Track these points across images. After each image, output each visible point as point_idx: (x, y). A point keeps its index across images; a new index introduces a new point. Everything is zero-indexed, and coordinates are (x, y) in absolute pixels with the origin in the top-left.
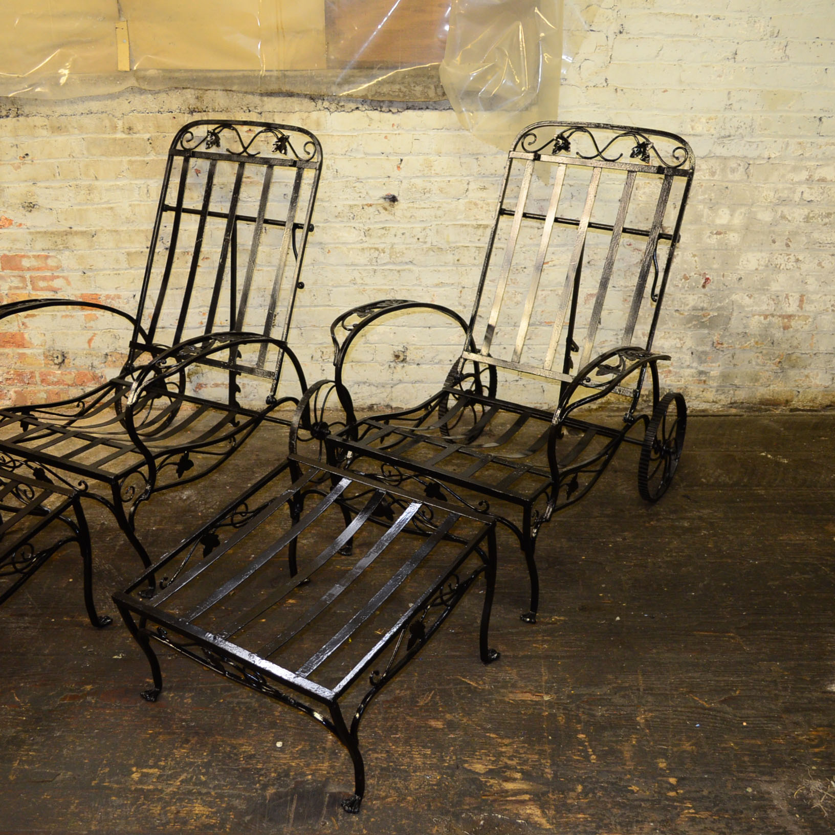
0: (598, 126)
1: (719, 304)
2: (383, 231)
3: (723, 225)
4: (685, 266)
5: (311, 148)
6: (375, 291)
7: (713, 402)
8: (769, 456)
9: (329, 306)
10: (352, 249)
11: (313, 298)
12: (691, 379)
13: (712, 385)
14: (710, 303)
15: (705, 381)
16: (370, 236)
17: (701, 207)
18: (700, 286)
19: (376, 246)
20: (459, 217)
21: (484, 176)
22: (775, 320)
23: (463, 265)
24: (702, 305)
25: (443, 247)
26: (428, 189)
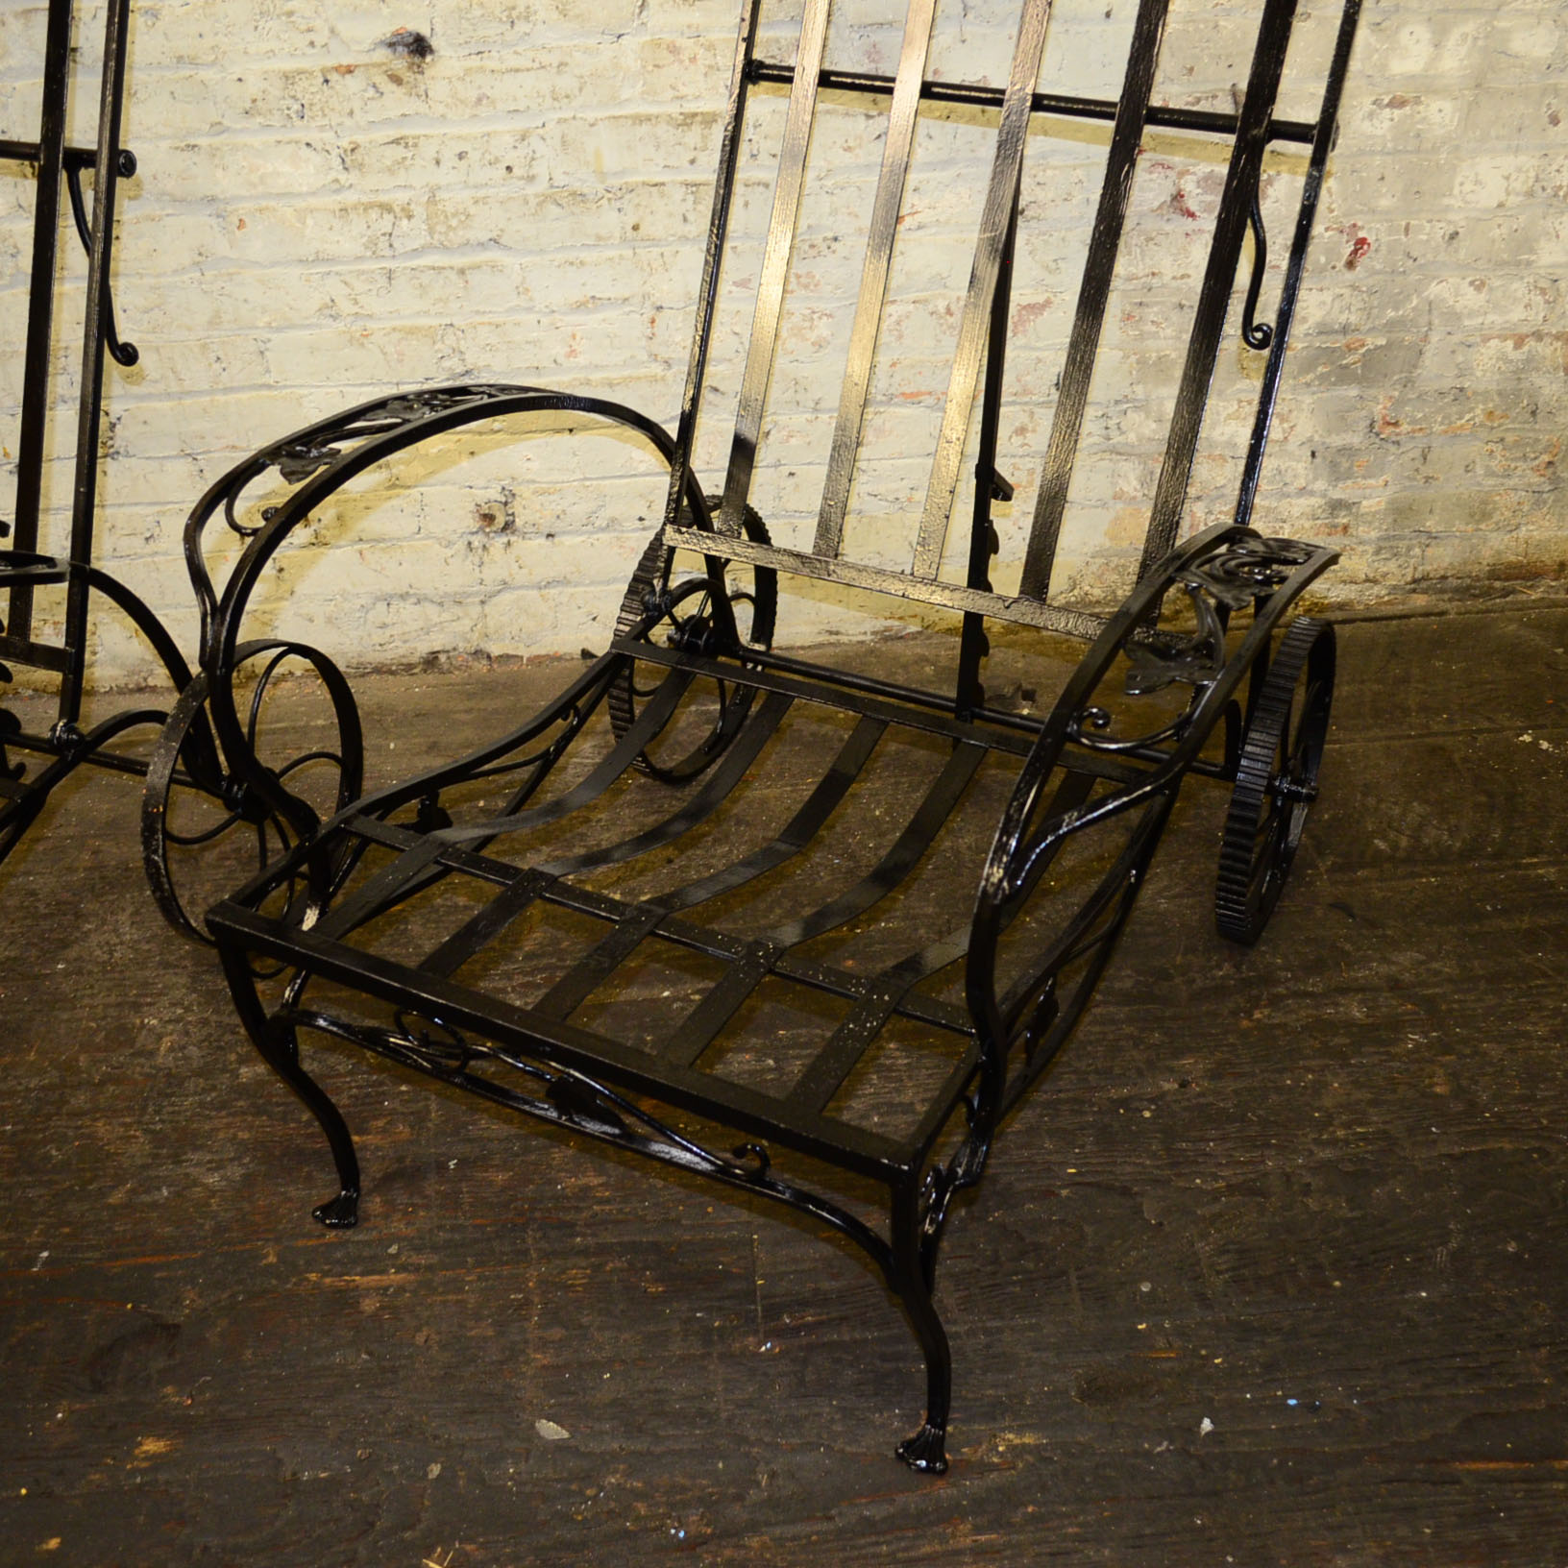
1: (1391, 314)
2: (399, 151)
3: (1411, 77)
6: (396, 336)
7: (1367, 580)
8: (1545, 745)
9: (269, 387)
11: (217, 366)
12: (1307, 525)
13: (1366, 537)
14: (1367, 310)
15: (1346, 528)
16: (361, 167)
18: (1341, 264)
19: (383, 198)
20: (625, 94)
22: (1545, 349)
23: (654, 241)
24: (1343, 319)
25: (585, 191)
26: (521, 9)
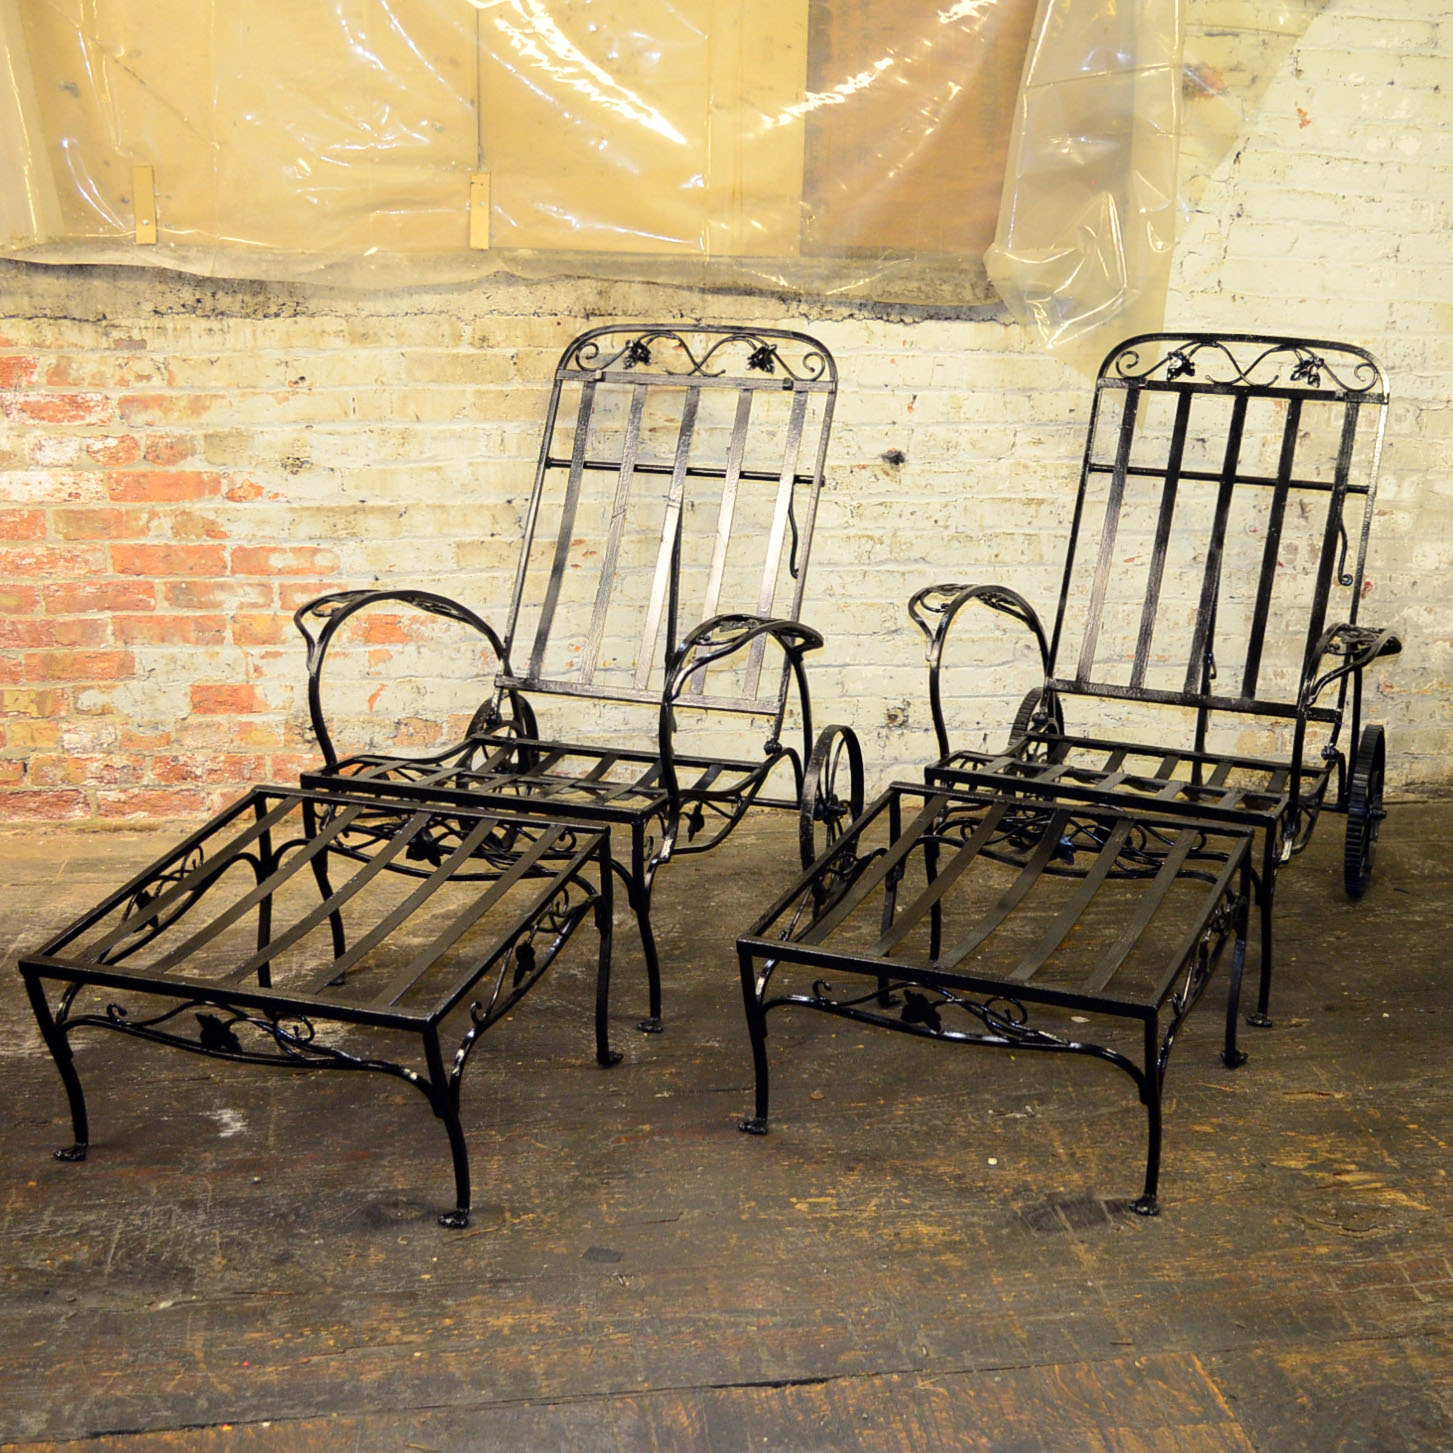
0: (1240, 338)
1: (1385, 624)
2: (881, 509)
5: (815, 363)
6: (863, 608)
10: (831, 537)
16: (861, 516)
19: (869, 533)
20: (1000, 487)
21: (1040, 424)
23: (1005, 564)
25: (973, 535)
26: (953, 443)
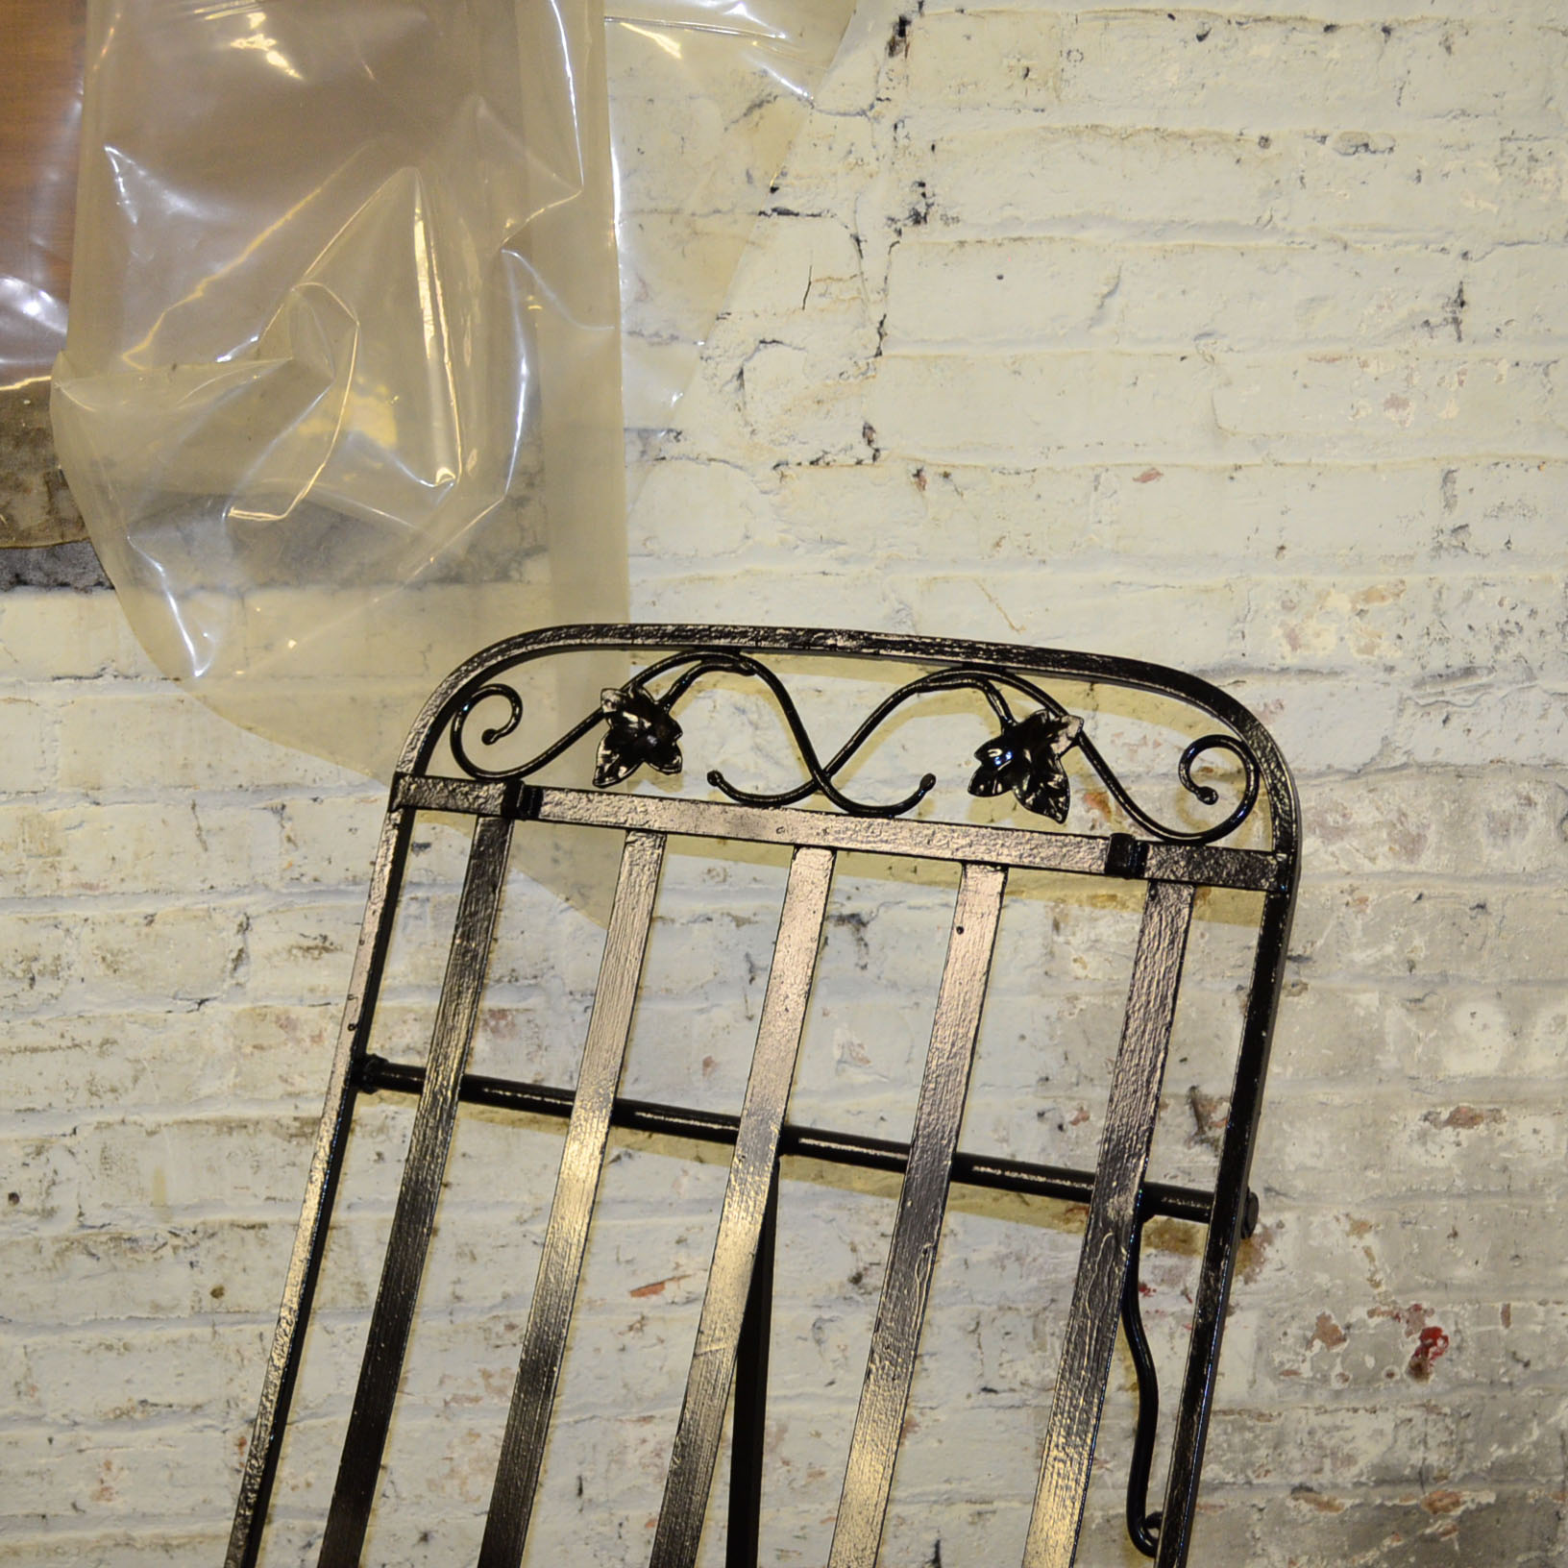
0: (806, 642)
1: (1497, 1452)
3: (1483, 1080)
4: (1322, 1279)
14: (1456, 1445)
17: (1368, 999)
18: (1401, 1370)
21: (318, 888)
23: (247, 1316)
24: (1416, 1457)
25: (137, 1233)
26: (47, 960)
